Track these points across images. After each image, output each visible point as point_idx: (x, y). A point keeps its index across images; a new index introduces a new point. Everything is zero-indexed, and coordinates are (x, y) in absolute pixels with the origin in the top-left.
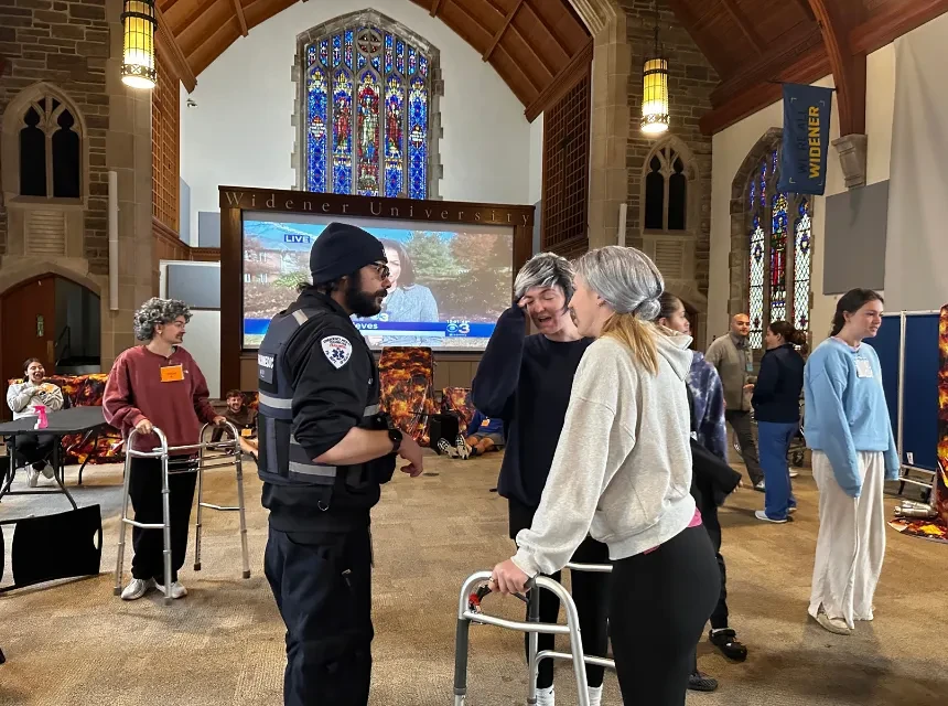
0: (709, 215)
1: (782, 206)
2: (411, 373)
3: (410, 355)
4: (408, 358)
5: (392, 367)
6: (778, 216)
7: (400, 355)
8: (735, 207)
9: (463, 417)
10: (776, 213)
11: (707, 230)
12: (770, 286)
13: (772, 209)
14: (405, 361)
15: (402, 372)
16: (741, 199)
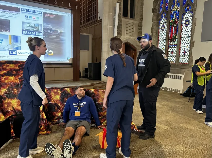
0: (142, 14)
1: (177, 9)
2: (20, 79)
3: (19, 66)
4: (18, 68)
5: (5, 74)
6: (174, 13)
7: (12, 66)
8: (154, 10)
9: (59, 108)
10: (172, 12)
11: (142, 20)
12: (169, 40)
13: (171, 11)
14: (16, 70)
15: (12, 78)
16: (157, 7)
